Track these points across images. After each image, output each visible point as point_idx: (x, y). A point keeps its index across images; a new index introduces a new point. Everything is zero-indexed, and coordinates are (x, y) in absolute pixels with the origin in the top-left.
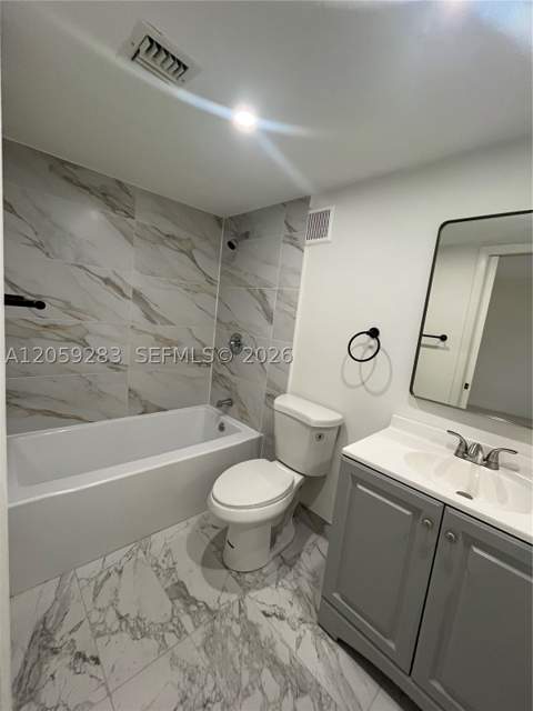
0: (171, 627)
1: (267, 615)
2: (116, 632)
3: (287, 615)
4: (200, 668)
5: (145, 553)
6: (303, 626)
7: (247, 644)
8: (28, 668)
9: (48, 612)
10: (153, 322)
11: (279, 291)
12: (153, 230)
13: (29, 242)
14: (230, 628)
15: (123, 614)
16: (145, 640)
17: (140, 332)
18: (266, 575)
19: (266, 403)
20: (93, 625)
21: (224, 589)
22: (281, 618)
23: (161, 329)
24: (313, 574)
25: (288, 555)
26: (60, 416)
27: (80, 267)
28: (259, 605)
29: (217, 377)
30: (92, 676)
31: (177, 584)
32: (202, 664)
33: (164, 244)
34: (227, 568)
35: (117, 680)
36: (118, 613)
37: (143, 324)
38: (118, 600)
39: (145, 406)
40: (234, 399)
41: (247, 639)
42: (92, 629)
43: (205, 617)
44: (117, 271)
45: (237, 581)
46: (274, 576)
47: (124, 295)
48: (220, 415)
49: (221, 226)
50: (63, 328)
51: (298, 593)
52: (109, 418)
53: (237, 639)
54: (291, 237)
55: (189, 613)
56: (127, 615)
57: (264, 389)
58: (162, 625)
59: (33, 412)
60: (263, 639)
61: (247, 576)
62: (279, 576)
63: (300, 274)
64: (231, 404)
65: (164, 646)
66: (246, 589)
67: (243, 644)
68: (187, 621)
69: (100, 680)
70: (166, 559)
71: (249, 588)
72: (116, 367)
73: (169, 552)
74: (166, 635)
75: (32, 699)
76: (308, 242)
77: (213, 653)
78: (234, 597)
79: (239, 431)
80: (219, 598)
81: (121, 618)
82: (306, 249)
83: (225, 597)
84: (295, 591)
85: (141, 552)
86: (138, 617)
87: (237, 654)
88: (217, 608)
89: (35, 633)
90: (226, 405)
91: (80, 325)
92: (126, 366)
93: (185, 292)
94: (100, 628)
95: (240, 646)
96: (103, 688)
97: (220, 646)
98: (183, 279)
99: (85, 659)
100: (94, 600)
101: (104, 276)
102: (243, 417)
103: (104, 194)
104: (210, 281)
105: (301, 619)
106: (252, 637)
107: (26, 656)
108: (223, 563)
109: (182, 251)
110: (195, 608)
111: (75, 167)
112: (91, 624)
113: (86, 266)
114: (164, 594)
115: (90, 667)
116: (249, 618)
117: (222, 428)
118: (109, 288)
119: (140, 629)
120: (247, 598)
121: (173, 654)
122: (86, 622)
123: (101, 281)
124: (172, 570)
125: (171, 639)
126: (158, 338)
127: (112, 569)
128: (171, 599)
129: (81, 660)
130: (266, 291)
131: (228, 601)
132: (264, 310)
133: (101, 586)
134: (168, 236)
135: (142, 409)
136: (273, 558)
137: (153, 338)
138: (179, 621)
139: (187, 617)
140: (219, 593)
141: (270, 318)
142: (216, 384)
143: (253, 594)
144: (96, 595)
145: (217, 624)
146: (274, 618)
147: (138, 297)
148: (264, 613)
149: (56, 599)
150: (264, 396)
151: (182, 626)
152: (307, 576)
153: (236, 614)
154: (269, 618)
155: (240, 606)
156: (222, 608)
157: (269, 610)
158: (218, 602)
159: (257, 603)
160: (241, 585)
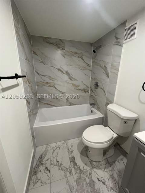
0: (69, 170)
1: (99, 180)
2: (55, 165)
3: (106, 183)
4: (74, 188)
5: (66, 145)
6: (112, 191)
7: (90, 187)
8: (37, 166)
9: (43, 153)
10: (72, 80)
11: (112, 65)
12: (70, 52)
13: (40, 62)
14: (86, 179)
15: (58, 161)
16: (61, 171)
17: (68, 83)
18: (101, 165)
19: (106, 106)
20: (51, 161)
21: (86, 164)
22: (104, 184)
23: (74, 82)
24: (120, 172)
25: (110, 160)
26: (50, 105)
27: (52, 66)
28: (97, 175)
29: (91, 96)
30: (48, 175)
31: (73, 157)
32: (75, 187)
33: (74, 56)
34: (88, 157)
35: (53, 180)
36: (57, 160)
37: (69, 81)
38: (57, 156)
39: (70, 104)
40: (96, 103)
41: (90, 185)
42: (51, 162)
43: (78, 171)
44: (61, 66)
45: (91, 163)
46: (103, 166)
47: (63, 73)
48: (92, 108)
49: (92, 46)
50: (50, 83)
51: (112, 177)
52: (61, 106)
53: (87, 184)
54: (117, 42)
55: (74, 168)
56: (59, 161)
57: (105, 101)
58: (67, 168)
59: (45, 104)
60: (96, 188)
61: (94, 163)
62: (105, 167)
63: (120, 57)
64: (95, 105)
65: (66, 175)
66: (93, 167)
67: (89, 187)
68: (73, 170)
69: (49, 177)
70: (71, 148)
71: (94, 167)
72: (62, 93)
73: (72, 146)
74: (67, 172)
75: (35, 175)
76: (124, 42)
77: (79, 185)
78: (89, 168)
79: (97, 114)
80: (84, 167)
81: (57, 162)
82: (124, 46)
83: (86, 167)
84: (111, 175)
85: (65, 144)
86: (61, 163)
87: (86, 190)
88: (83, 170)
89: (40, 157)
90: (93, 104)
91: (53, 82)
92: (65, 93)
93: (81, 70)
94: (52, 162)
95: (88, 187)
96: (49, 180)
97: (81, 183)
98: (80, 66)
99: (47, 170)
100: (52, 154)
101: (58, 68)
102: (98, 109)
103: (57, 44)
104: (89, 65)
105: (112, 188)
106: (92, 186)
107: (37, 163)
108: (87, 155)
109: (79, 57)
110: (76, 167)
111: (49, 38)
112: (50, 160)
113: (54, 66)
114: (69, 159)
115: (48, 172)
116: (93, 178)
117: (92, 112)
118: (59, 71)
119: (61, 167)
120: (93, 170)
121: (68, 179)
122: (50, 159)
123: (57, 69)
124: (72, 152)
125: (68, 174)
126: (73, 84)
127: (58, 147)
128: (70, 161)
129: (46, 169)
130: (107, 66)
131: (87, 169)
132: (106, 73)
133: (55, 151)
134: (75, 53)
135: (69, 104)
136: (104, 159)
137: (71, 85)
138: (71, 169)
139: (73, 169)
140: (84, 165)
141: (108, 75)
142: (91, 98)
143: (95, 170)
144: (53, 153)
145: (82, 175)
146: (101, 182)
147: (67, 73)
148: (98, 179)
149: (45, 150)
150: (105, 103)
151: (72, 171)
152: (117, 171)
153: (88, 175)
154: (100, 182)
155: (90, 172)
156: (84, 171)
157: (100, 179)
158: (83, 168)
159: (96, 174)
160: (91, 165)
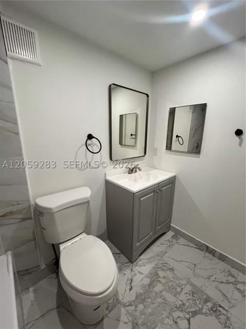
1: (131, 288)
3: (130, 278)
6: (134, 270)
7: (146, 300)
14: (141, 311)
21: (118, 320)
22: (132, 280)
41: (144, 300)
45: (112, 309)
53: (145, 306)
60: (142, 291)
67: (147, 302)
77: (155, 322)
78: (123, 310)
80: (125, 323)
83: (124, 318)
87: (152, 306)
88: (131, 323)
95: (148, 304)
97: (150, 317)
105: (131, 271)
106: (143, 297)
120: (123, 301)
131: (126, 315)
140: (121, 324)
143: (120, 297)
146: (132, 284)
148: (130, 290)
153: (133, 308)
154: (133, 287)
155: (128, 306)
156: (130, 319)
157: (129, 287)
158: (127, 323)
159: (126, 294)
160: (115, 306)
